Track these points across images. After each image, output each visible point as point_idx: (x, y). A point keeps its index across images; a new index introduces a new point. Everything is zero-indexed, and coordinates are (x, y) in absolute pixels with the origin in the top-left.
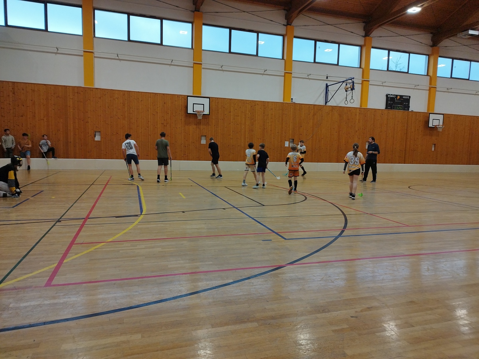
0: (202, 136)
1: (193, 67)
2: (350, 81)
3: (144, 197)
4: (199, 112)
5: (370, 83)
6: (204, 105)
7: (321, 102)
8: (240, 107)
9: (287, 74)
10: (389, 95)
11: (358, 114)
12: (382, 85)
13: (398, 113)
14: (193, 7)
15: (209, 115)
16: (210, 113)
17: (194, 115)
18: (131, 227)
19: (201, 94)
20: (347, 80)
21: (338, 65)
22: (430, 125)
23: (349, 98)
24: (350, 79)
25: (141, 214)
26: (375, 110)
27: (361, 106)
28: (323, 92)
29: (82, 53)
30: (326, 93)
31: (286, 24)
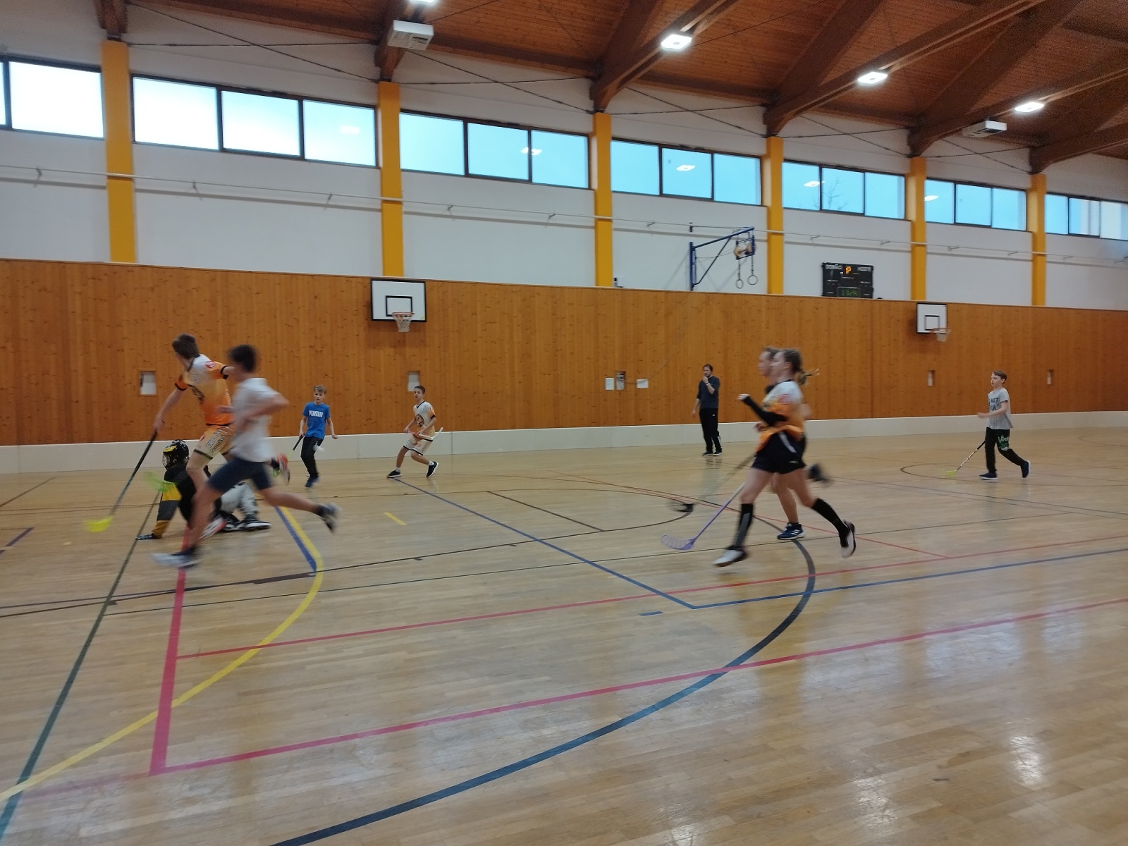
0: (410, 372)
1: (381, 210)
2: (745, 236)
4: (401, 316)
5: (785, 240)
6: (411, 298)
7: (681, 285)
8: (497, 300)
9: (602, 223)
10: (829, 264)
11: (763, 309)
12: (810, 242)
13: (850, 305)
14: (375, 72)
15: (425, 321)
16: (428, 318)
17: (390, 324)
19: (401, 272)
20: (737, 234)
21: (712, 199)
22: (921, 329)
23: (745, 273)
24: (745, 232)
26: (802, 299)
27: (769, 290)
28: (684, 263)
29: (104, 182)
30: (692, 264)
31: (591, 109)
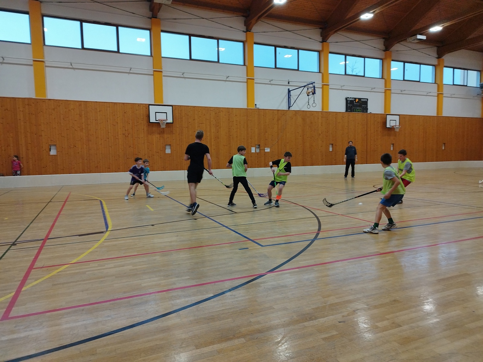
0: (166, 145)
1: (153, 75)
2: (311, 86)
3: (109, 212)
4: (162, 121)
5: (330, 87)
6: (166, 113)
7: (284, 107)
8: (204, 114)
9: (250, 81)
10: (348, 98)
11: (320, 117)
12: (341, 88)
13: (358, 115)
14: (150, 14)
15: (173, 123)
16: (174, 122)
17: (157, 124)
18: (97, 245)
19: (162, 102)
20: (308, 85)
21: (298, 70)
22: (388, 126)
23: (311, 102)
24: (311, 84)
25: (107, 231)
26: (337, 113)
27: (323, 110)
28: (286, 98)
29: (32, 63)
30: (289, 98)
31: (245, 30)
